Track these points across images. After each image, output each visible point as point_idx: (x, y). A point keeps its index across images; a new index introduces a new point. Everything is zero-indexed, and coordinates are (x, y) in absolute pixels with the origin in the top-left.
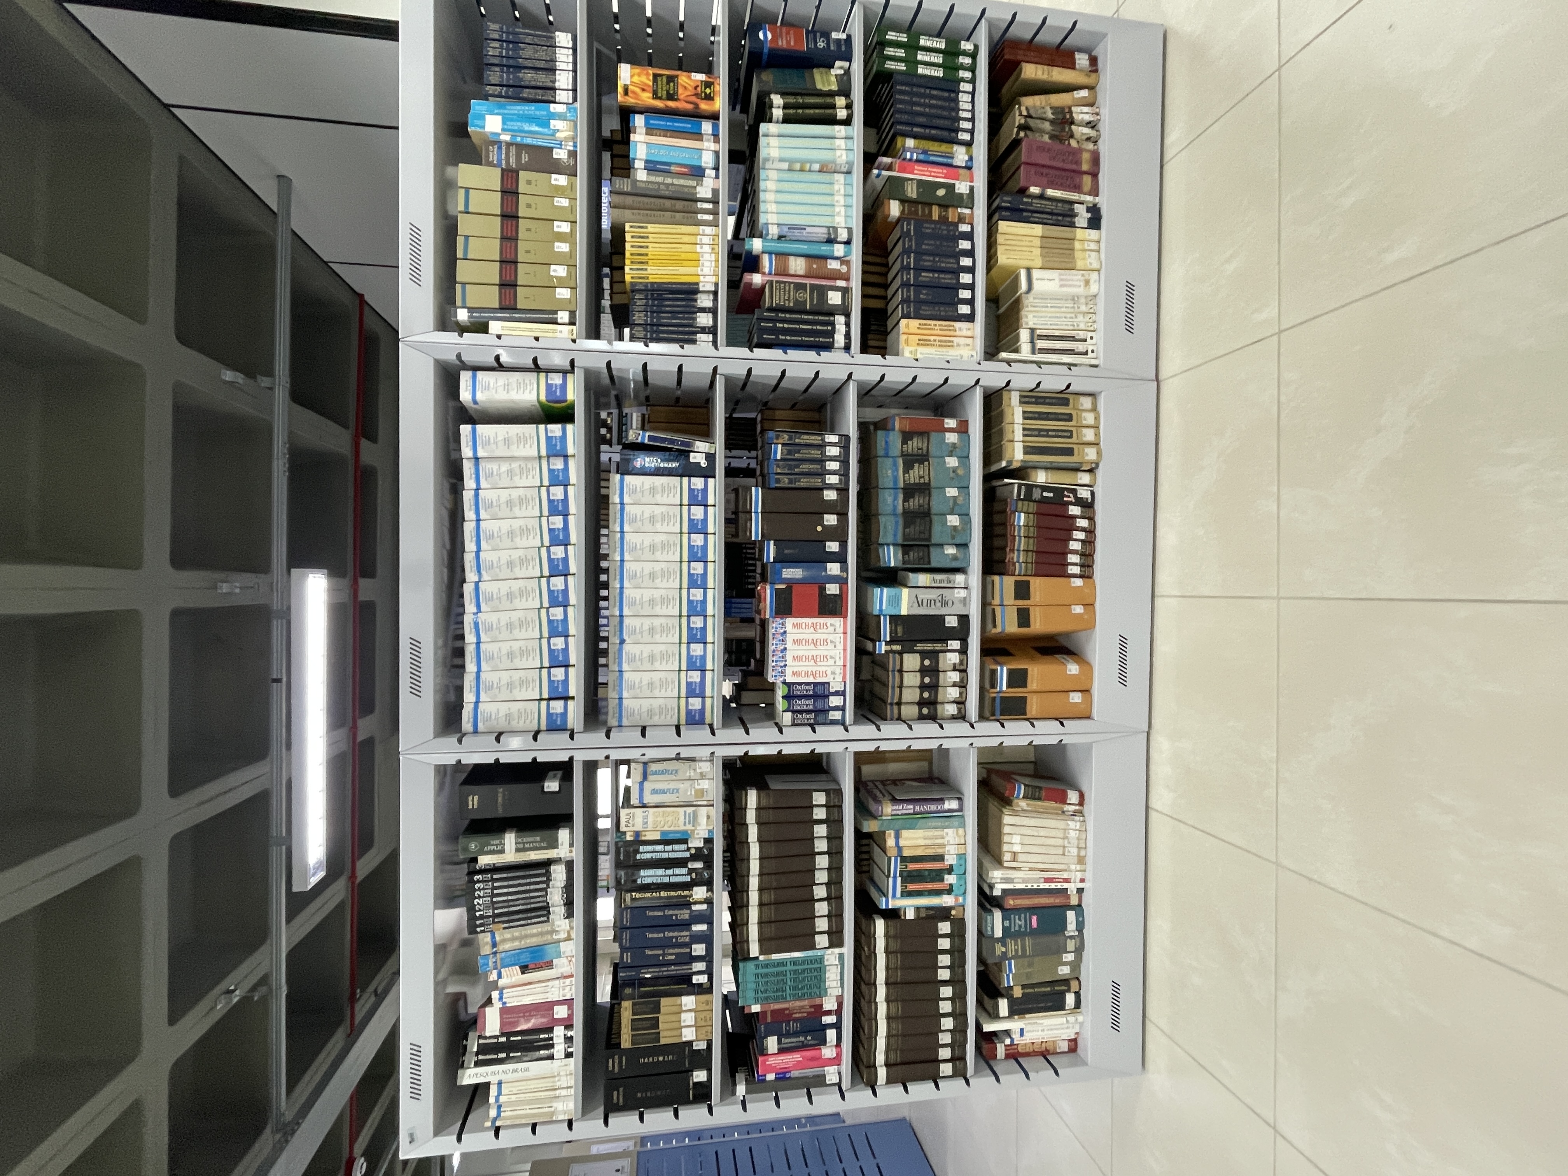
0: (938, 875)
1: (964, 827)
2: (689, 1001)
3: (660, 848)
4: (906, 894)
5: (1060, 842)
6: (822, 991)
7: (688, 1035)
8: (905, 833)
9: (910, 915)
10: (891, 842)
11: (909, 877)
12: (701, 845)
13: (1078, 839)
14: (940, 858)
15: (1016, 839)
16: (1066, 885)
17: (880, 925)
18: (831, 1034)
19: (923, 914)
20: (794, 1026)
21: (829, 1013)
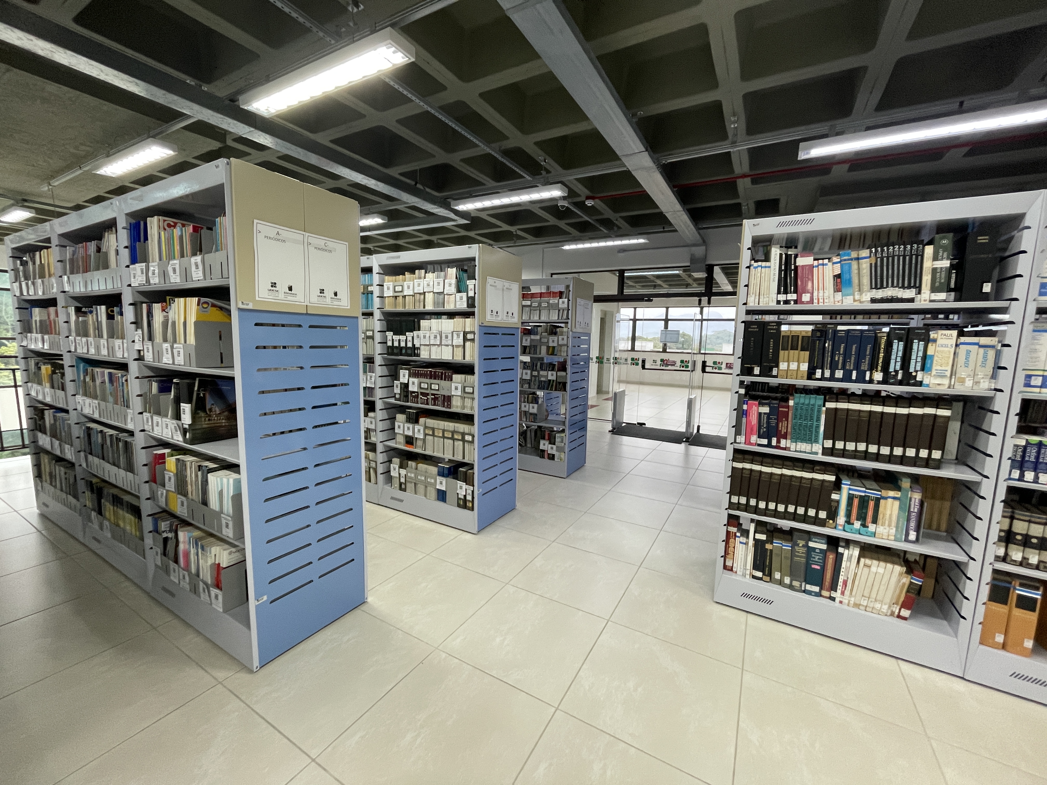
0: (862, 517)
1: (895, 540)
2: (805, 367)
3: (921, 354)
4: (851, 497)
5: (873, 595)
6: (796, 439)
7: (783, 366)
8: (897, 503)
9: (834, 496)
10: (891, 493)
11: (864, 501)
12: (918, 379)
13: (873, 608)
14: (875, 521)
15: (881, 570)
16: (839, 591)
17: (832, 478)
18: (765, 442)
19: (833, 504)
20: (773, 423)
21: (778, 442)
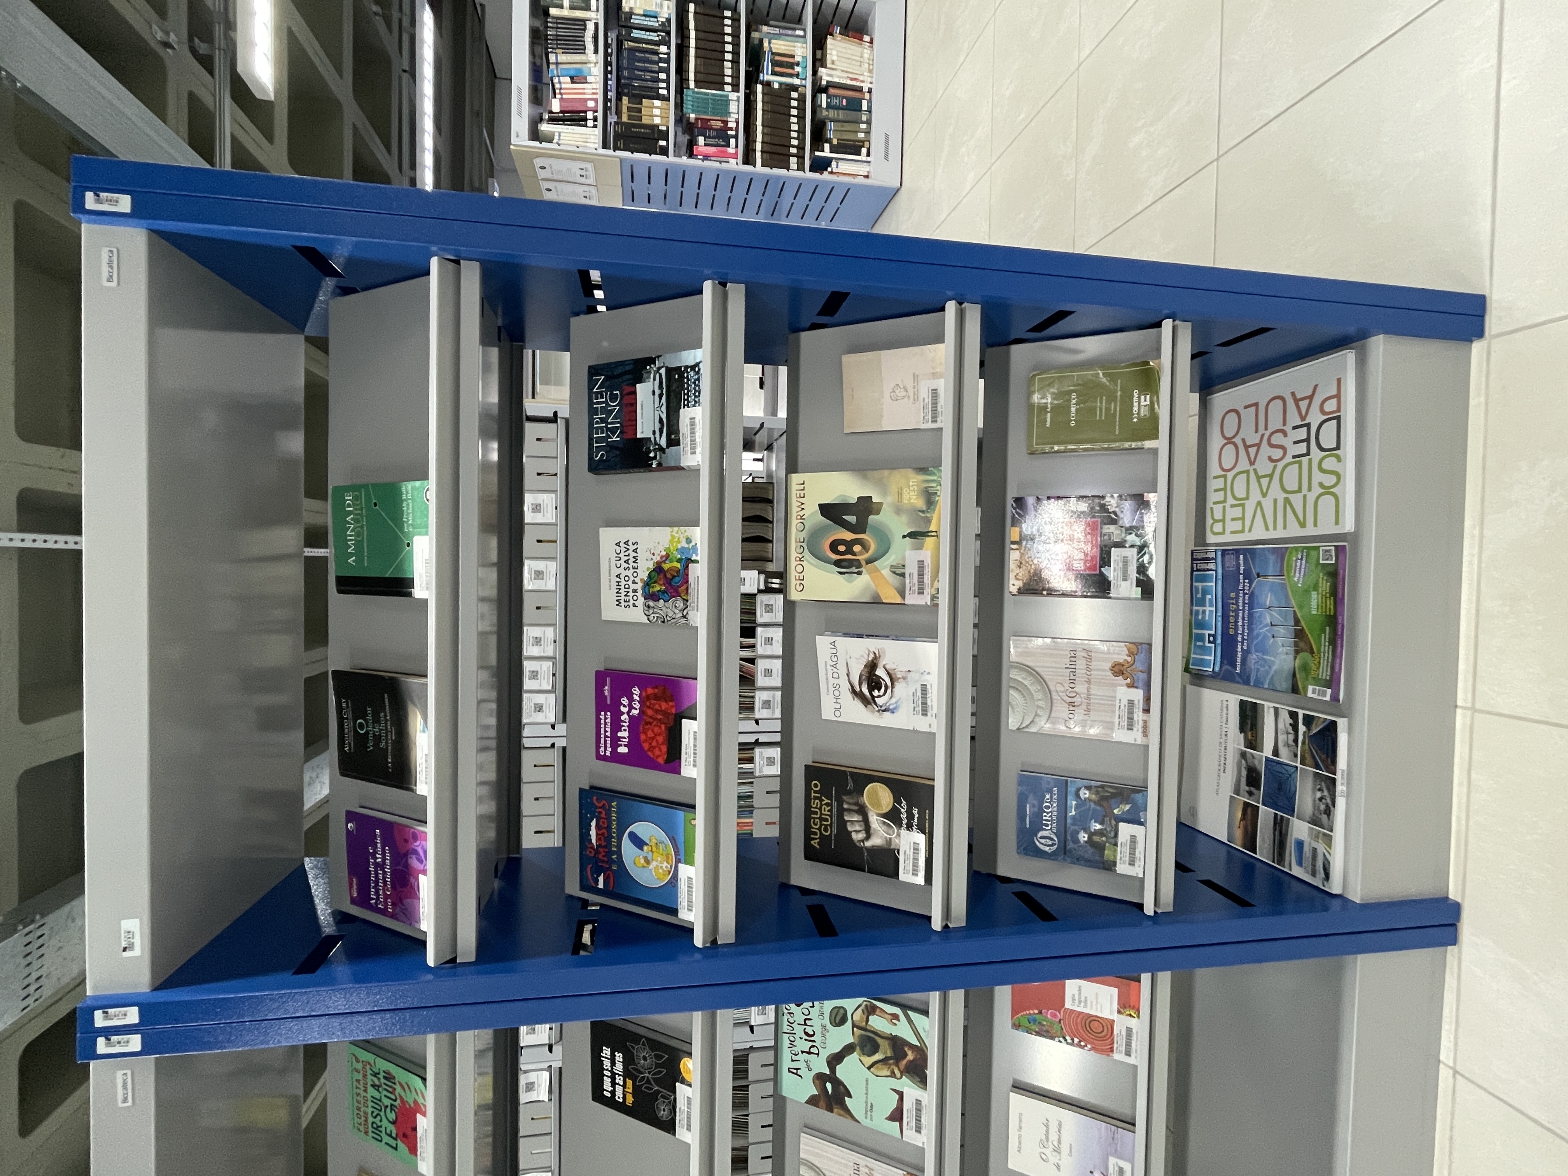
0: (791, 66)
1: (806, 43)
2: (657, 103)
3: (643, 18)
4: (774, 73)
5: (858, 59)
6: (728, 113)
7: (657, 121)
8: (773, 41)
9: (776, 86)
10: (766, 44)
11: (775, 64)
12: (664, 20)
13: (869, 59)
14: (793, 57)
15: (834, 52)
16: (862, 84)
17: (759, 87)
18: (733, 141)
19: (783, 87)
20: (713, 133)
21: (731, 129)
